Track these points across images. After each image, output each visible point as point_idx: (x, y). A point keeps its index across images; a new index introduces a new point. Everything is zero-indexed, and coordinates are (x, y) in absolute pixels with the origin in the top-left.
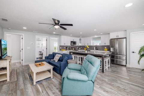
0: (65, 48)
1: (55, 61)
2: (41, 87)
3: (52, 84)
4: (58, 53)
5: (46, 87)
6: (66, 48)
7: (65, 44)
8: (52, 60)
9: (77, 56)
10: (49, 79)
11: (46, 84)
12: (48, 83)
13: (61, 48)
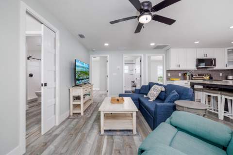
0: (180, 75)
1: (149, 99)
2: (108, 143)
3: (130, 147)
4: (157, 84)
5: (116, 150)
6: (184, 75)
7: (179, 66)
8: (145, 96)
9: (219, 96)
10: (129, 133)
11: (119, 140)
12: (124, 141)
13: (169, 75)
